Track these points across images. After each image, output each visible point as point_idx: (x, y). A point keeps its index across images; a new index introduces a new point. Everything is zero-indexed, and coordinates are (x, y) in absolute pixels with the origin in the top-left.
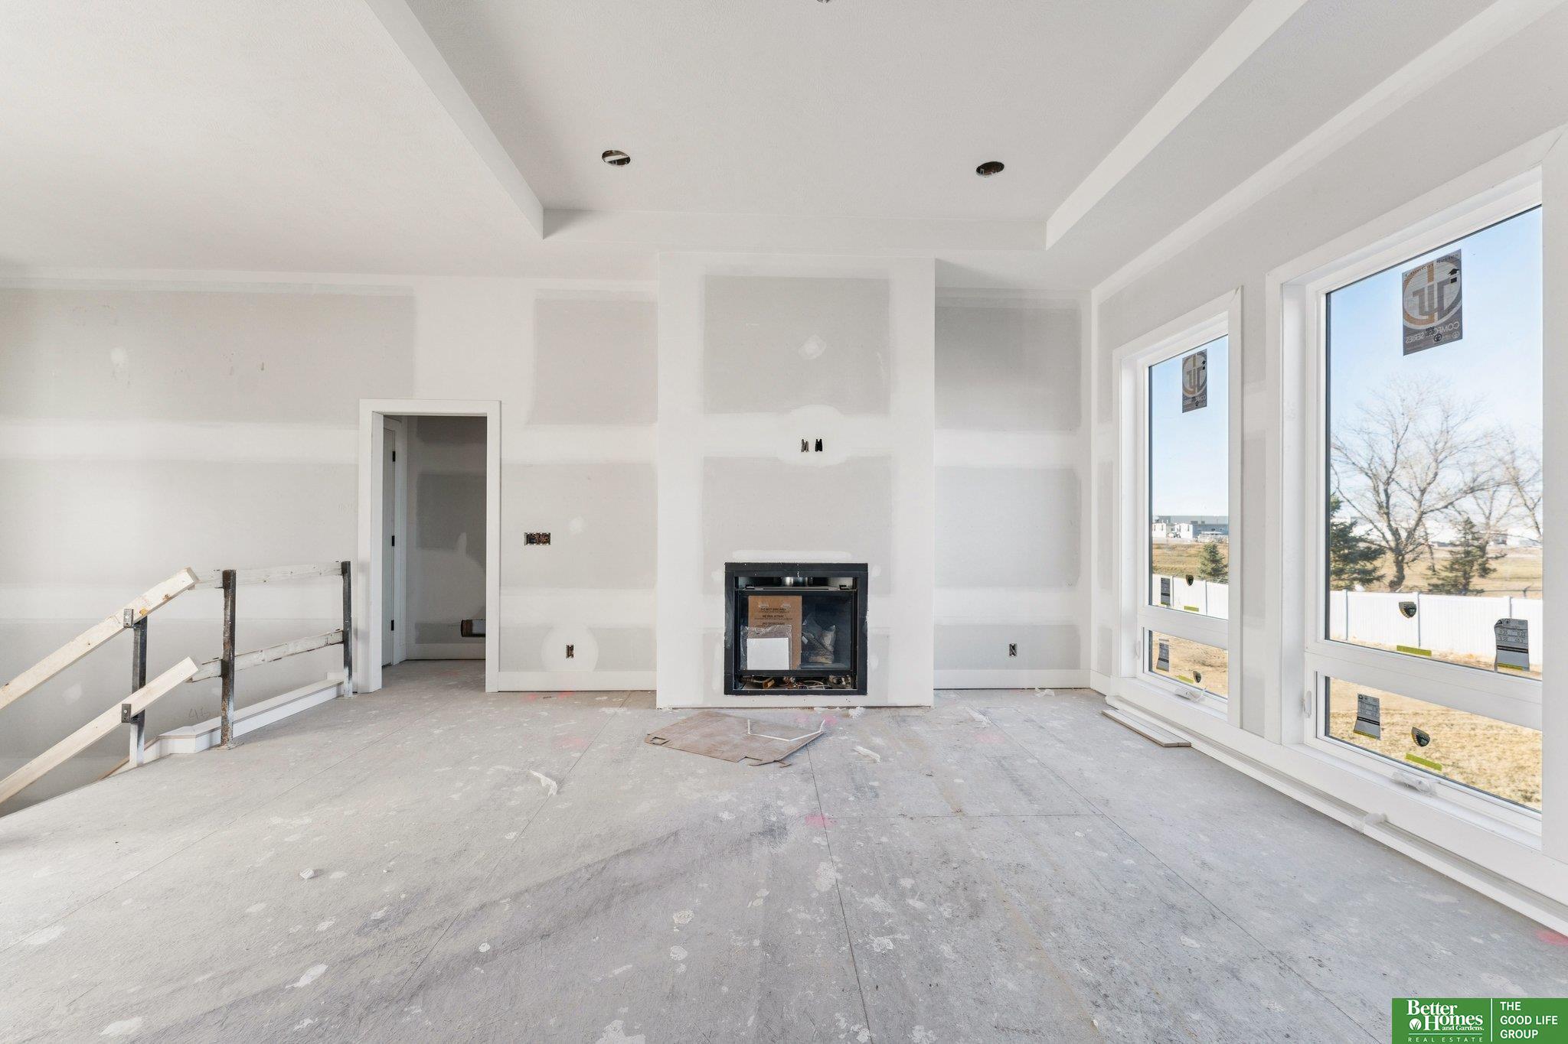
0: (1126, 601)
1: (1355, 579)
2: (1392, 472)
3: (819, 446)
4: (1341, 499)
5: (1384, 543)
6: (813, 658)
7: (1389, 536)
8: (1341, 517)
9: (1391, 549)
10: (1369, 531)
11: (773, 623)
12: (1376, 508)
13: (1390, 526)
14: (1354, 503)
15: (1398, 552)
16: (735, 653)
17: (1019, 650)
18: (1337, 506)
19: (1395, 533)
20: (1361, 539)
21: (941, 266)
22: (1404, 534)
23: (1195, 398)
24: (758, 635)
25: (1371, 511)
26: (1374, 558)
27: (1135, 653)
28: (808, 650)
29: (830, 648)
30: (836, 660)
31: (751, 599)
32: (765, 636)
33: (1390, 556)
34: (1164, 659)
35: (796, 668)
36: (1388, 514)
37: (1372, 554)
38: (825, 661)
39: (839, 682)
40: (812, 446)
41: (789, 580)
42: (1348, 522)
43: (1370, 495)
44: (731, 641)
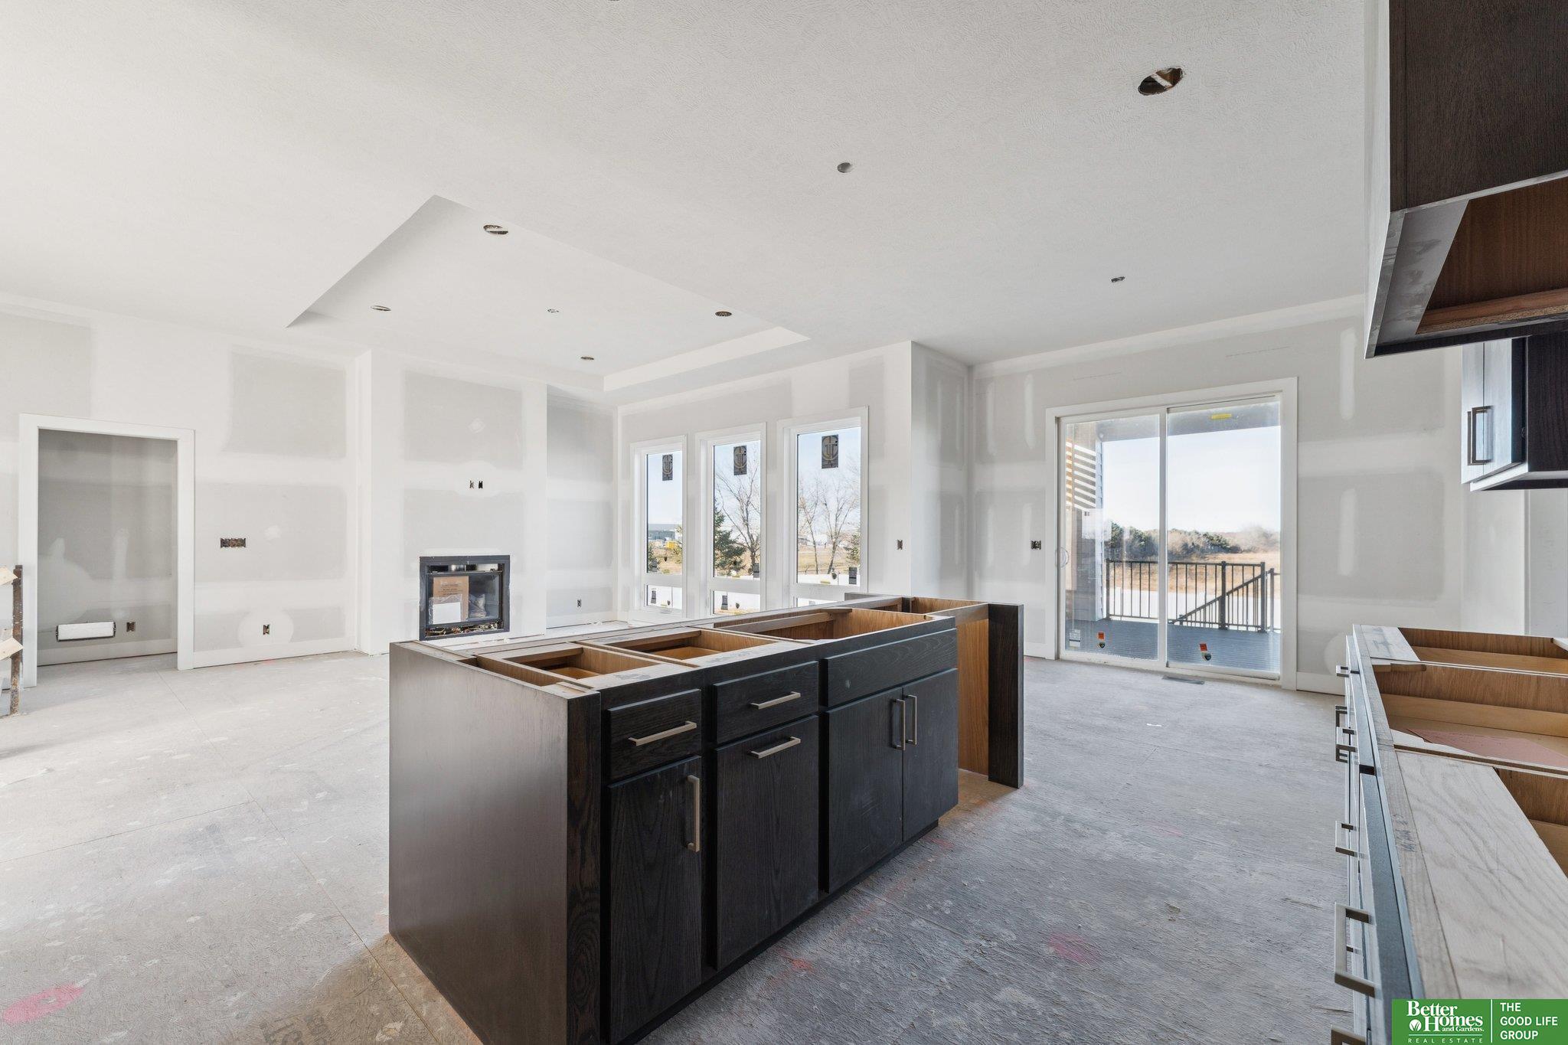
0: (637, 572)
1: (731, 568)
2: (749, 498)
3: (481, 485)
4: (725, 514)
5: (745, 544)
6: (472, 614)
7: (748, 540)
8: (725, 527)
9: (749, 547)
10: (739, 537)
11: (449, 593)
12: (742, 521)
13: (748, 533)
14: (731, 517)
15: (753, 550)
16: (425, 614)
17: (582, 603)
18: (721, 519)
19: (751, 537)
20: (734, 542)
21: (549, 388)
22: (755, 538)
23: (668, 475)
24: (440, 602)
25: (740, 523)
26: (740, 554)
27: (641, 597)
28: (472, 607)
29: (483, 608)
30: (488, 614)
31: (435, 579)
32: (445, 602)
33: (748, 553)
34: (654, 599)
35: (465, 620)
36: (747, 525)
37: (739, 552)
38: (481, 615)
39: (490, 627)
40: (476, 485)
41: (453, 567)
42: (730, 529)
43: (739, 512)
44: (424, 605)
